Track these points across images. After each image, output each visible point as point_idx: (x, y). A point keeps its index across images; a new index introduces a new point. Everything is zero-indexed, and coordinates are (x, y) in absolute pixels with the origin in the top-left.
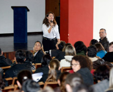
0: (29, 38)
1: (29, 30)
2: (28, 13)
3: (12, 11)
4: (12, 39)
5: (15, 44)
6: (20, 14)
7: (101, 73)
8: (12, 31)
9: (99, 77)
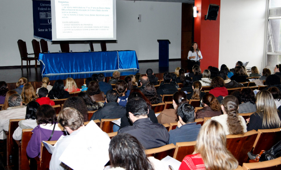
0: (170, 63)
1: (170, 57)
2: (169, 45)
3: (158, 44)
4: (157, 63)
5: (160, 67)
6: (164, 45)
7: (246, 96)
8: (157, 58)
9: (244, 99)
